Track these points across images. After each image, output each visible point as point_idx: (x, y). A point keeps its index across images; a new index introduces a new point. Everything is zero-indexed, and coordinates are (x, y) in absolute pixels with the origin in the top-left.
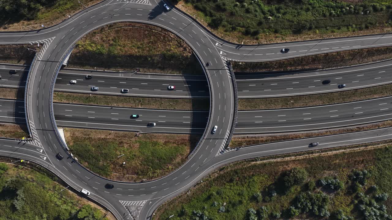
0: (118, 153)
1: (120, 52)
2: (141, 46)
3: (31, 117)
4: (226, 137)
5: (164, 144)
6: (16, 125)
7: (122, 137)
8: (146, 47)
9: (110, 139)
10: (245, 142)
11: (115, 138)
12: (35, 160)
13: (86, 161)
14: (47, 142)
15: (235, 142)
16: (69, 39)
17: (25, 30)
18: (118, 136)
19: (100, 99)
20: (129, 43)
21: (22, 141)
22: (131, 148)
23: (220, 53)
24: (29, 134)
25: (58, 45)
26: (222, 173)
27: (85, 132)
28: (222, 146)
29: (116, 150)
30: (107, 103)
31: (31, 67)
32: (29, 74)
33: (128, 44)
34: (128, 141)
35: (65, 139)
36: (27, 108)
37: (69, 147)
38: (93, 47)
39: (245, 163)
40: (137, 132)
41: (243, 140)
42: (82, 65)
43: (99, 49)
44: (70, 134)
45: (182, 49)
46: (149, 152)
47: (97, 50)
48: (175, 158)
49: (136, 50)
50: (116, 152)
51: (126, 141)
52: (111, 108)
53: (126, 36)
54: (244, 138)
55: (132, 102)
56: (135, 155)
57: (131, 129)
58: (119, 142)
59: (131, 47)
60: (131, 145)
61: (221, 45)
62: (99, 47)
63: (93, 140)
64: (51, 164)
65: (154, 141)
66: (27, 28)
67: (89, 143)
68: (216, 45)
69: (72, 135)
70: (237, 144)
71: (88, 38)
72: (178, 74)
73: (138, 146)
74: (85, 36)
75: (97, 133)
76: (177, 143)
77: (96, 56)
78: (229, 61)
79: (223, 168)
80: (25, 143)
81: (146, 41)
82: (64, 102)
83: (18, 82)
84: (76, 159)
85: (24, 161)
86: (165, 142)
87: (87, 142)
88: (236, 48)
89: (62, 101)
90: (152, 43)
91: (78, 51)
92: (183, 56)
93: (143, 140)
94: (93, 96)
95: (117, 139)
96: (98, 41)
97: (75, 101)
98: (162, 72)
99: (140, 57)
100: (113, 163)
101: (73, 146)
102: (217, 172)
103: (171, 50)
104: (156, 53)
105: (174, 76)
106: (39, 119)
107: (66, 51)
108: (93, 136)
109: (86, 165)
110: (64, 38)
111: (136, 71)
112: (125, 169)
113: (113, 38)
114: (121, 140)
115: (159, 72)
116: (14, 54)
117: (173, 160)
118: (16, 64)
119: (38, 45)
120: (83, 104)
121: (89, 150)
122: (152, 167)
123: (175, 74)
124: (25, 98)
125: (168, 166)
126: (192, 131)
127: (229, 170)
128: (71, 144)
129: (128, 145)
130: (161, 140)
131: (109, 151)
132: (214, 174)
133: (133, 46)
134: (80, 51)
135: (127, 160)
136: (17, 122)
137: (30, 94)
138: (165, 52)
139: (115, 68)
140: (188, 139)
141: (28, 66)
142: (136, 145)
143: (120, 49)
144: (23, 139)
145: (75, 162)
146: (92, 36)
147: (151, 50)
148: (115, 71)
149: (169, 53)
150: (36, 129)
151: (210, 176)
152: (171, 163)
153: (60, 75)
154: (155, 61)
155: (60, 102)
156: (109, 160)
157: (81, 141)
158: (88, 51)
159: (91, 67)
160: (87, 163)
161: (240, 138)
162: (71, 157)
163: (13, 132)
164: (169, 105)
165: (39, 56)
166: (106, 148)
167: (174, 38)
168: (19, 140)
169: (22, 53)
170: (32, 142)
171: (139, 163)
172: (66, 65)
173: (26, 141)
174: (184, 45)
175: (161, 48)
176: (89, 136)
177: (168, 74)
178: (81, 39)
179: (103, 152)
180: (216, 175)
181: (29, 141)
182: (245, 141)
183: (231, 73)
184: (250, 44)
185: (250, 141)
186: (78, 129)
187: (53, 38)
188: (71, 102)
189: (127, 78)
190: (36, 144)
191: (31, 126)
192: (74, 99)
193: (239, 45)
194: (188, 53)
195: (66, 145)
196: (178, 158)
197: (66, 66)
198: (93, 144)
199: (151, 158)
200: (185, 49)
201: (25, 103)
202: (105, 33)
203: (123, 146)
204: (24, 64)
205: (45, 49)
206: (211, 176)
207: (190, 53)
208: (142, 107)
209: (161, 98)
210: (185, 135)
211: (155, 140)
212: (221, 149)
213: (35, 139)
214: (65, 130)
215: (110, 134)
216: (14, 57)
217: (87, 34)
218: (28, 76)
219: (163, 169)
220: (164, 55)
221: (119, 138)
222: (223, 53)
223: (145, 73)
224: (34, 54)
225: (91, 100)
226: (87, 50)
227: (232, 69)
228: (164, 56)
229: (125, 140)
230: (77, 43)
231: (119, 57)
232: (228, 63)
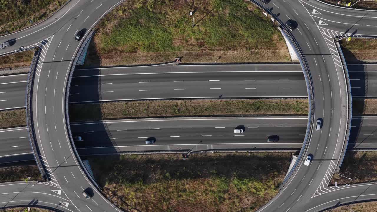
0: (202, 29)
1: (212, 181)
2: (180, 193)
3: (340, 73)
4: (40, 66)
5: (137, 48)
6: (362, 60)
7: (202, 55)
8: (173, 193)
9: (218, 50)
10: (13, 60)
11: (211, 52)
12: (328, 7)
13: (251, 11)
14: (313, 37)
15: (27, 60)
16: (290, 196)
17: (359, 204)
18: (207, 55)
19: (239, 109)
20: (198, 196)
21: (351, 36)
22: (184, 38)
23: (62, 191)
24: (341, 47)
25: (307, 186)
26: (43, 11)
27: (258, 58)
28: (45, 52)
29: (206, 33)
30: (228, 104)
31: (345, 149)
32: (348, 138)
33: (200, 196)
34: (191, 48)
35: (286, 44)
36: (347, 86)
37: (278, 31)
38: (254, 186)
39: (9, 29)
40: (179, 64)
41: (17, 64)
42: (269, 158)
43: (244, 185)
44: (280, 52)
45: (120, 194)
46: (155, 33)
47: (247, 182)
48: (114, 27)
49: (187, 186)
50: (206, 30)
51: (193, 49)
52: (221, 96)
53: (204, 207)
54: (16, 67)
55: (191, 108)
56: (176, 26)
57: (189, 68)
58: (204, 46)
59: (195, 192)
60: (185, 43)
61: (60, 204)
62: (244, 187)
63: (244, 45)
64: (304, 4)
65: (153, 51)
66: (356, 207)
67: (250, 40)
68: (69, 203)
69: (277, 51)
70: (24, 57)
71: (262, 200)
72: (126, 155)
73: (175, 41)
74: (266, 202)
75: (239, 57)
76: (118, 51)
77: (248, 173)
78: (46, 181)
79: (40, 18)
80: (347, 32)
81: (174, 202)
82: (293, 100)
83: (363, 125)
84: (266, 14)
85: (347, 5)
86: (136, 52)
87: (252, 42)
88: (38, 200)
89: (297, 102)
90: (164, 198)
91: (276, 179)
92: (117, 183)
93: (169, 52)
94: (249, 112)
95: (208, 51)
96: (247, 196)
97: (276, 104)
98: (150, 157)
99: (180, 178)
100: (208, 12)
101: (272, 33)
102: (50, 12)
103: (134, 191)
104: (158, 185)
105: (132, 152)
106: (327, 71)
107: (293, 178)
108: (246, 53)
109: (251, 6)
110: (298, 197)
111: (189, 154)
112: (189, 5)
113: (224, 202)
114: (202, 50)
115: (154, 155)
116: (373, 167)
117: (117, 25)
118: (369, 151)
119: (336, 183)
120: (264, 100)
121: (247, 29)
122: (149, 11)
123: (130, 154)
124: (351, 102)
125: (125, 15)
126: (97, 72)
127: (33, 17)
128: (275, 37)
129: (189, 43)
130: (142, 54)
131: (217, 31)
132: (55, 7)
133: (192, 192)
134: (273, 179)
135: (188, 19)
136: (361, 65)
137: (344, 109)
138: (144, 187)
139: (220, 156)
140: (103, 60)
141: (350, 150)
142: (178, 44)
143: (211, 186)
144: (349, 39)
145: (268, 9)
146: (257, 202)
147: (164, 189)
148: (220, 151)
149: (138, 187)
150: (331, 55)
151: (60, 5)
152: (120, 19)
153: (301, 140)
154: (159, 171)
155: (299, 100)
156: (216, 17)
157: (262, 42)
158: (261, 180)
159: (257, 156)
160: (249, 9)
161: (23, 66)
162: (273, 17)
163: (366, 48)
164: (135, 108)
165: (334, 166)
166: (222, 35)
167: (132, 208)
168: (356, 36)
169: (362, 169)
170: (335, 35)
171: (169, 15)
172: (293, 156)
173: (345, 35)
174: (116, 199)
175: (150, 193)
176: (251, 52)
177: (141, 153)
178: (272, 198)
179: (225, 28)
180: (51, 7)
181: (340, 37)
182: (13, 63)
183: (42, 162)
184: (17, 208)
185: (5, 62)
186: (269, 61)
187: (315, 196)
188: (283, 100)
189: (201, 142)
190: (330, 31)
191: (338, 59)
192: (278, 106)
193: (34, 206)
194: (109, 188)
195: (283, 34)
196: (110, 29)
197: (294, 153)
198: (244, 40)
199: (152, 25)
200: (114, 194)
201: (350, 94)
202: (236, 209)
203: (197, 40)
204: (356, 152)
205: (326, 178)
206: (58, 4)
207: (107, 189)
208: (176, 101)
209: (148, 117)
210: (108, 65)
211: (152, 54)
212: (46, 47)
213: (331, 40)
214: (289, 57)
215: (220, 57)
216: (373, 162)
217: (264, 205)
218: (349, 135)
219: (131, 9)
220: (145, 182)
221: (205, 53)
222: (57, 192)
223: (175, 152)
224: (343, 169)
225: (253, 107)
226: (262, 182)
227: (41, 169)
228: (145, 180)
229: (197, 50)
230: (277, 191)
231: (213, 174)
232: (47, 177)
